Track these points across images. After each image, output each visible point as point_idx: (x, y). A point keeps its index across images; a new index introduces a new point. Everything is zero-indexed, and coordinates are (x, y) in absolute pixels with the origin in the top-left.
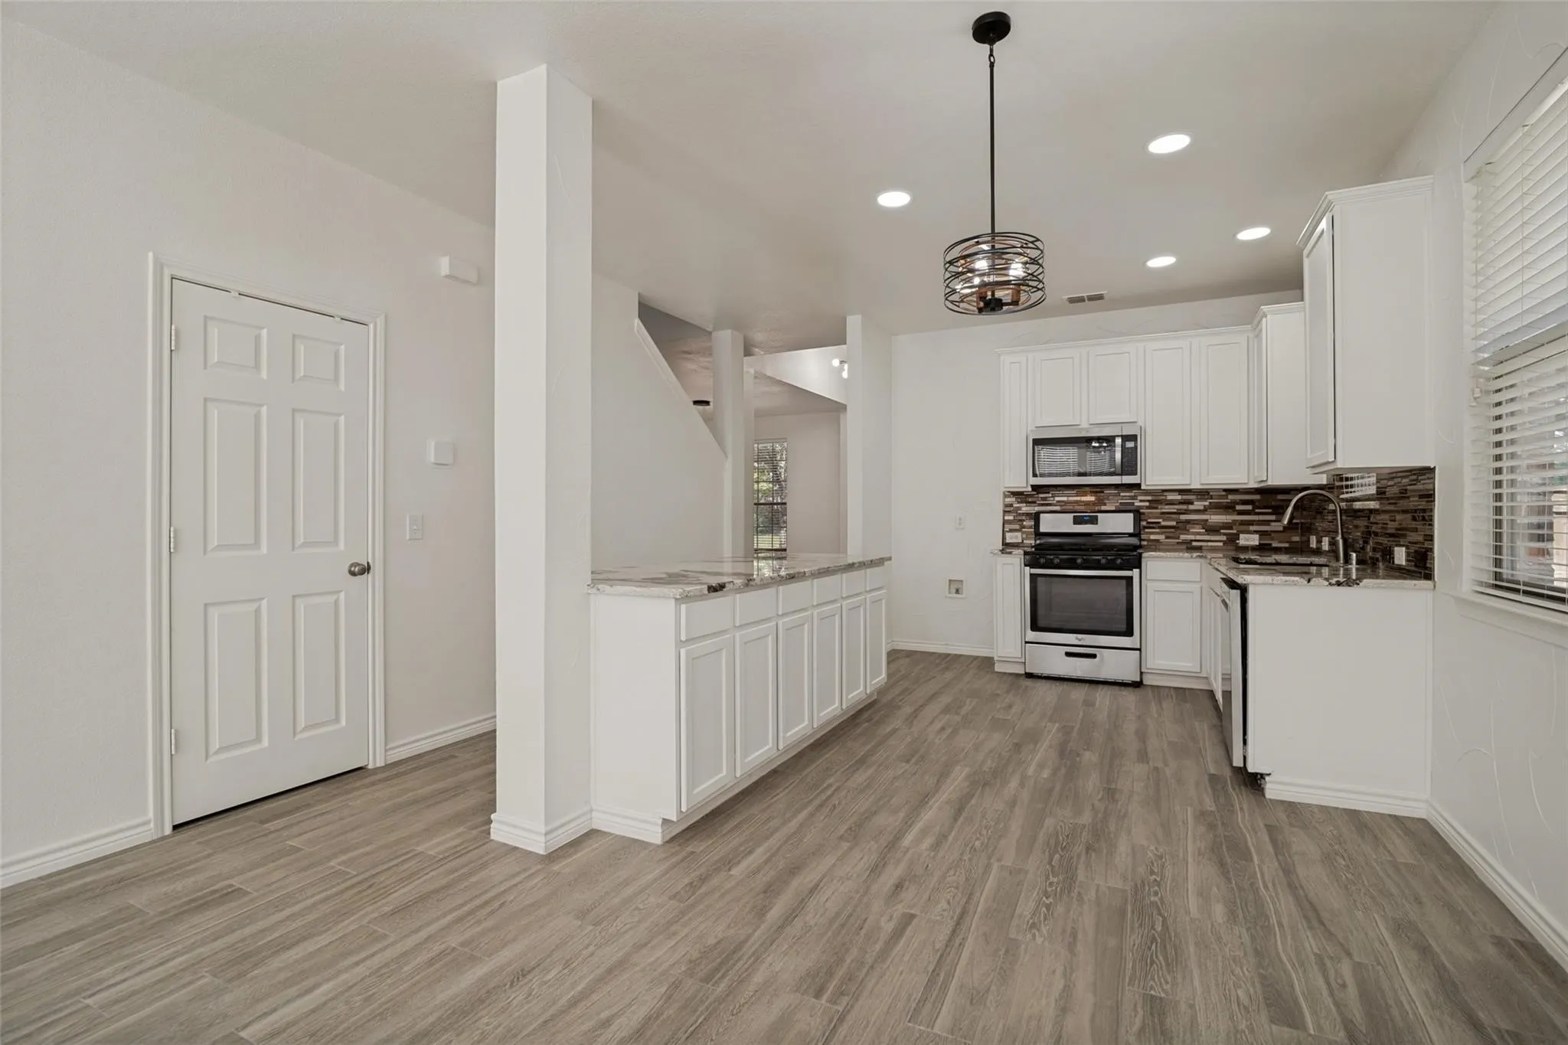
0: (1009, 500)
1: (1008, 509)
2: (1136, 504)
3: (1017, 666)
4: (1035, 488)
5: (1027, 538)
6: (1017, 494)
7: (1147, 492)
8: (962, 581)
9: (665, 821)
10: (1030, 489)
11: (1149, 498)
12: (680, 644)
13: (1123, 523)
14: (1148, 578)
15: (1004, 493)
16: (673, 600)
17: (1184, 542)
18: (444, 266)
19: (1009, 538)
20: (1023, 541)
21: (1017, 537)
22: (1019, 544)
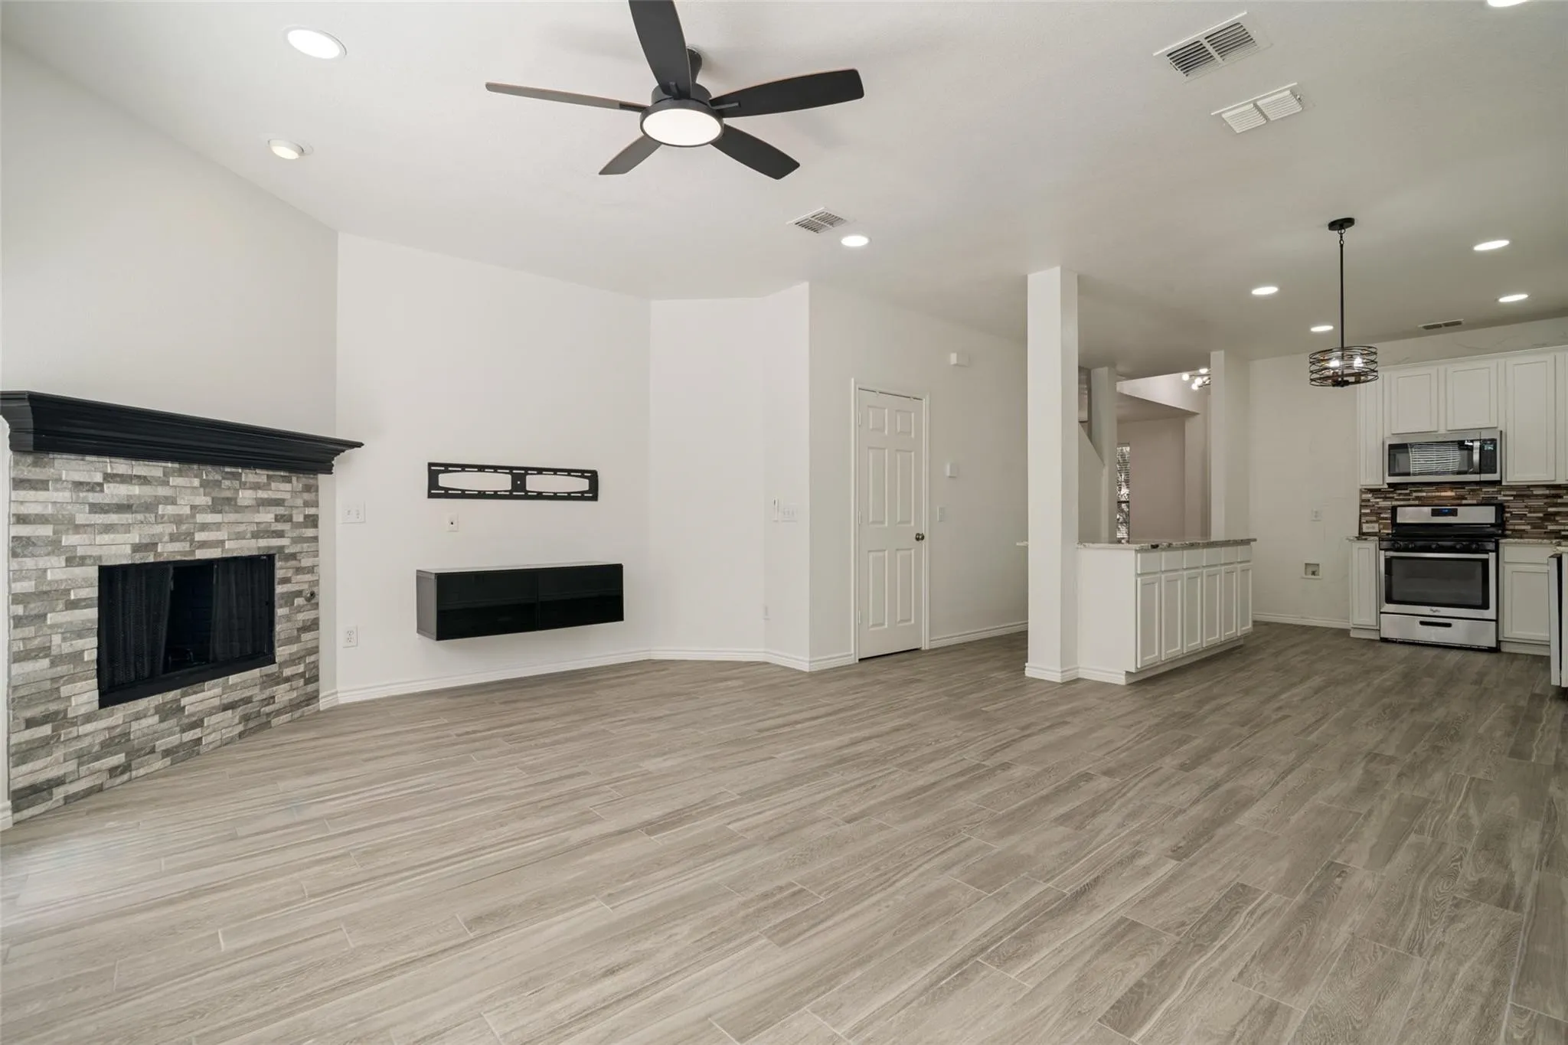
0: (1365, 496)
1: (1364, 503)
2: (1499, 498)
3: (1374, 633)
4: (1390, 485)
5: (1384, 529)
6: (1375, 491)
7: (1511, 488)
8: (1318, 565)
9: (1127, 673)
10: (1386, 486)
11: (1515, 493)
12: (1138, 575)
13: (1485, 515)
14: (1506, 560)
15: (1361, 490)
16: (1134, 552)
17: (1552, 532)
18: (953, 358)
19: (1366, 528)
20: (1380, 531)
21: (1374, 528)
22: (1376, 533)
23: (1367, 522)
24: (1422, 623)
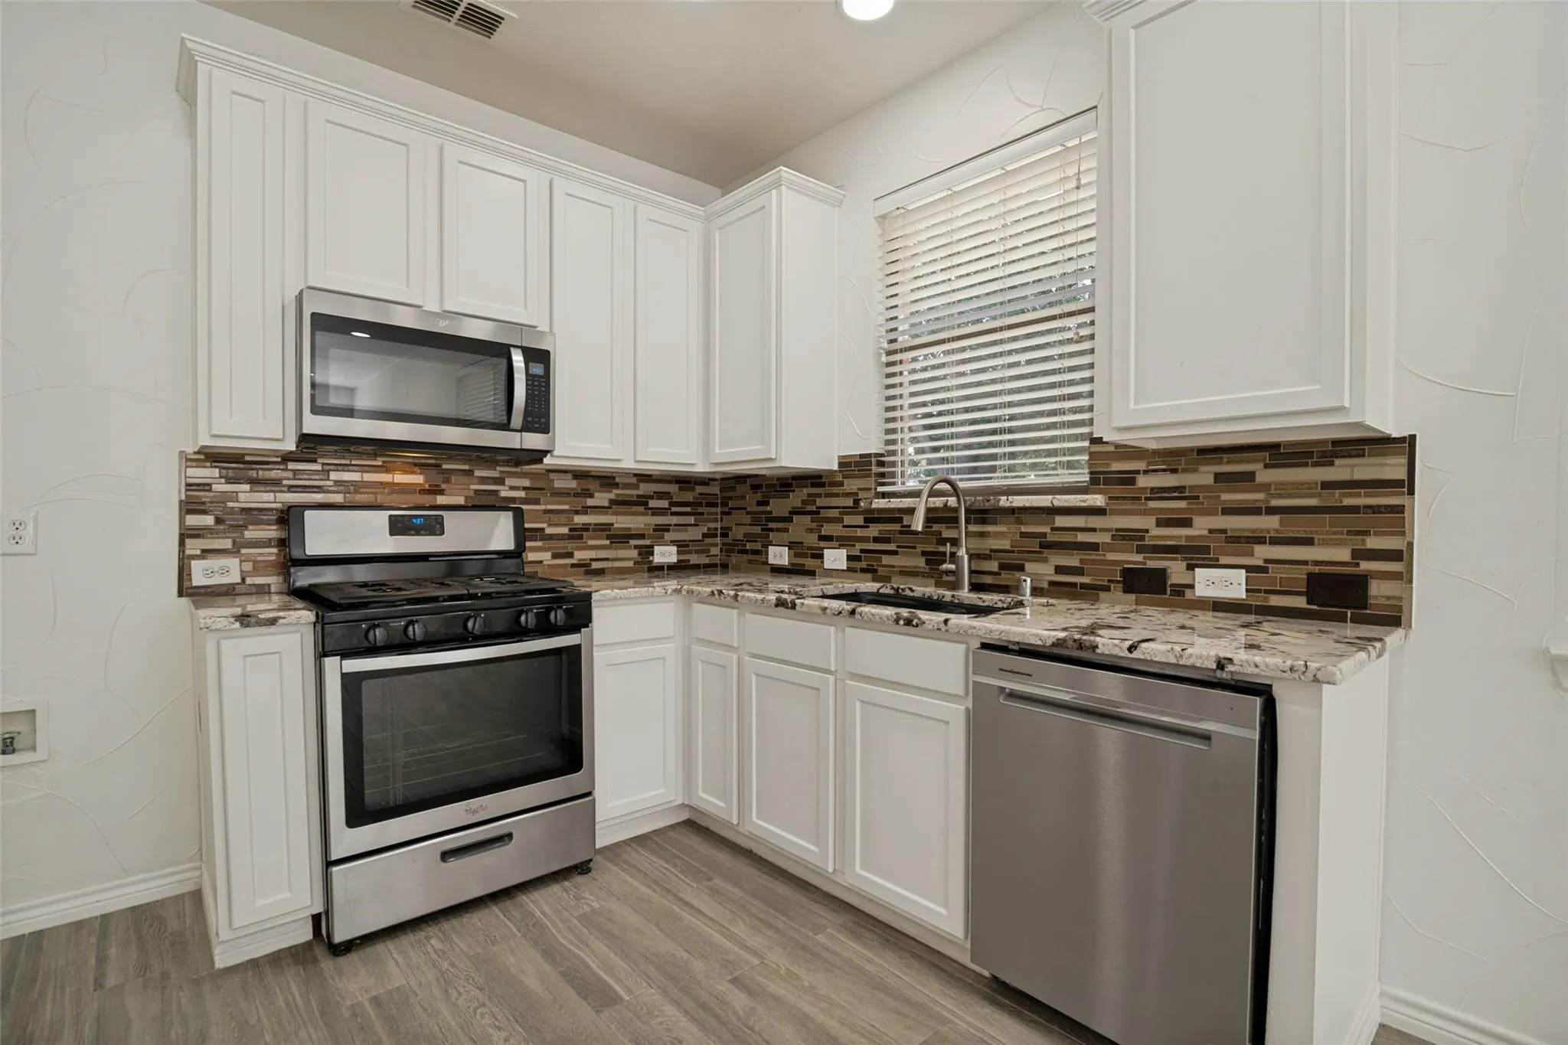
0: (198, 475)
5: (257, 572)
6: (226, 461)
10: (293, 444)
13: (493, 532)
15: (184, 456)
19: (201, 574)
20: (243, 580)
21: (226, 570)
22: (233, 586)
23: (206, 553)
24: (446, 855)
